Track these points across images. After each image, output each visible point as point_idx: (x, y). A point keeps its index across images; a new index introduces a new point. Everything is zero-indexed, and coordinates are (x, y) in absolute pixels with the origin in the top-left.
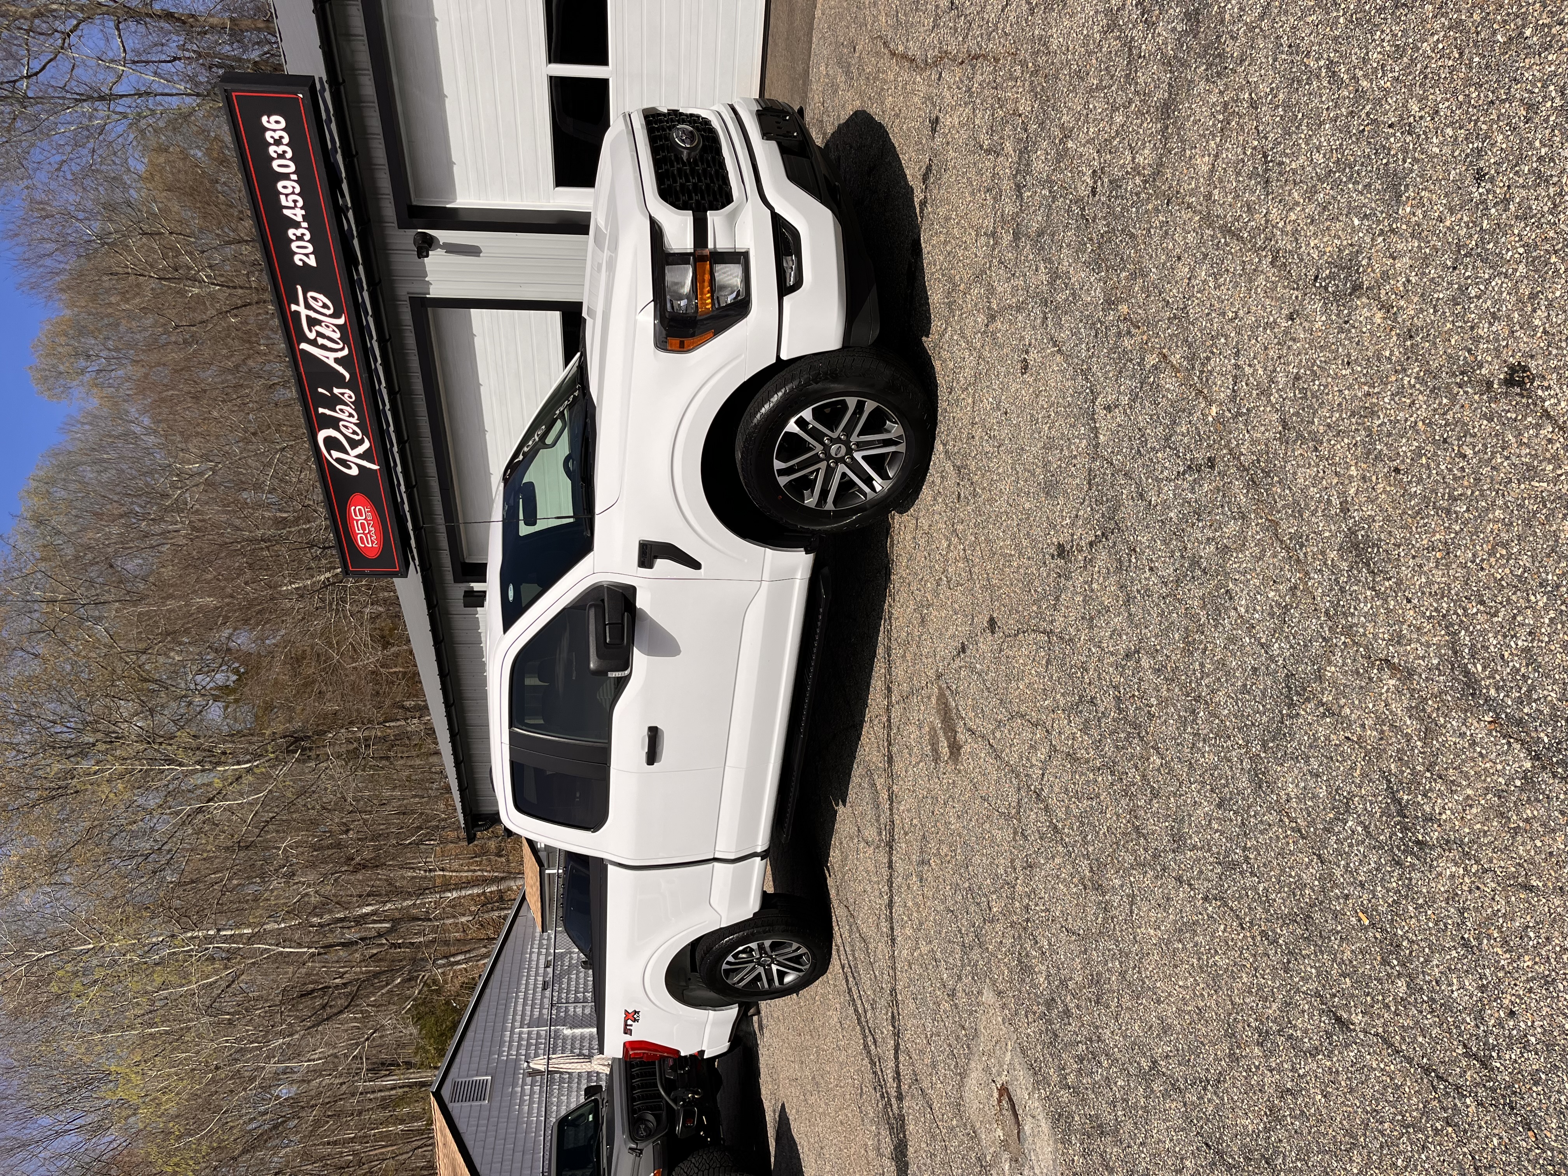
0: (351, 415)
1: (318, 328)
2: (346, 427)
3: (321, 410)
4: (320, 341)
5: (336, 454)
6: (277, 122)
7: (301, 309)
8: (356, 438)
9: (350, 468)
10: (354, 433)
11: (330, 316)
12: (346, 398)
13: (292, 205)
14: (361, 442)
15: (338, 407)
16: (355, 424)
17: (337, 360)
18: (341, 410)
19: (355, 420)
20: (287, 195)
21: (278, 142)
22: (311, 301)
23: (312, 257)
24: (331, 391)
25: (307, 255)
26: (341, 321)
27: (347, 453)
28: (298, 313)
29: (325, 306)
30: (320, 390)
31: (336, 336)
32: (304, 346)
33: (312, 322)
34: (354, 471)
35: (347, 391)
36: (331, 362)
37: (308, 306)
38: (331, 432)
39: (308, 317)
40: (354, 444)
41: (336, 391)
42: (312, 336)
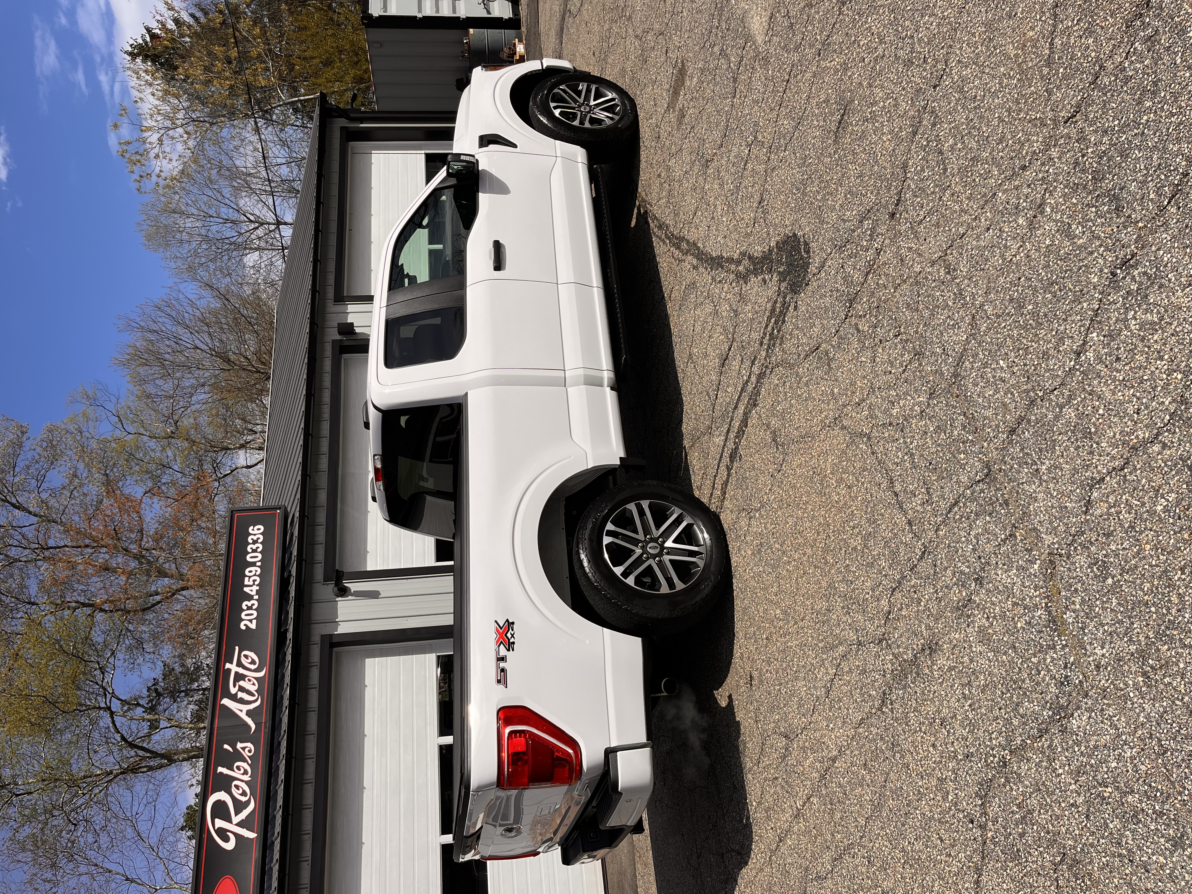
0: (245, 772)
1: (242, 683)
2: (237, 787)
3: (220, 769)
4: (240, 695)
5: (220, 823)
6: (259, 529)
7: (233, 667)
8: (244, 799)
9: (226, 840)
10: (244, 794)
11: (255, 671)
12: (246, 754)
13: (251, 583)
14: (248, 803)
15: (237, 764)
16: (246, 782)
17: (249, 713)
18: (238, 768)
19: (246, 778)
20: (250, 577)
21: (255, 542)
22: (243, 660)
23: (254, 622)
24: (234, 746)
25: (251, 621)
26: (261, 674)
27: (231, 822)
28: (229, 670)
29: (253, 662)
30: (226, 746)
31: (253, 689)
32: (226, 702)
33: (239, 677)
34: (230, 846)
35: (249, 745)
36: (243, 716)
37: (239, 664)
38: (222, 796)
39: (236, 673)
40: (239, 807)
41: (239, 745)
42: (233, 690)
